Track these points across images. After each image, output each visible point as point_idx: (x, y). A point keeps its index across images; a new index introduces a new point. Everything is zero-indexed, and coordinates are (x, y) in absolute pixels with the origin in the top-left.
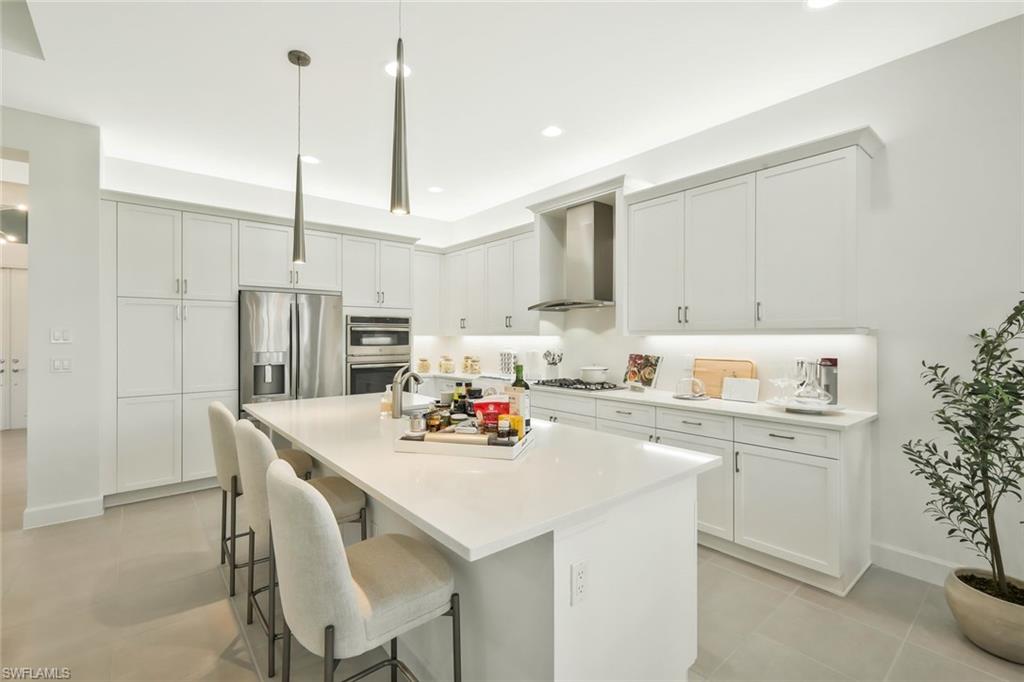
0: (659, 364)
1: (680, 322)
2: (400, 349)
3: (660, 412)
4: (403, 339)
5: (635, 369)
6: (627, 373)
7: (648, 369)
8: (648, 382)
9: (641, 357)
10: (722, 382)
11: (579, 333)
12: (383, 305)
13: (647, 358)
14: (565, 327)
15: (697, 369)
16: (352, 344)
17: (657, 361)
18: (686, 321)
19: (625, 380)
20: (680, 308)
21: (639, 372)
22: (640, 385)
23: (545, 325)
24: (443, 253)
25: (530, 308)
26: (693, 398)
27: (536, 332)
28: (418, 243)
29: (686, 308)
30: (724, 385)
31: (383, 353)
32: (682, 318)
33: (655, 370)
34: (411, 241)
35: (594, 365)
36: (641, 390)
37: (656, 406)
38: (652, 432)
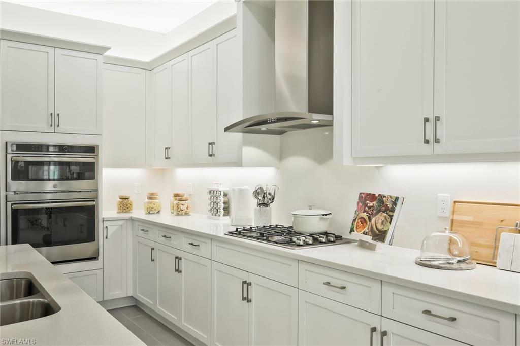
0: (397, 209)
1: (427, 142)
2: (83, 184)
3: (388, 290)
4: (88, 171)
5: (365, 215)
6: (354, 220)
7: (381, 217)
8: (380, 236)
9: (372, 197)
10: (497, 239)
11: (298, 163)
12: (58, 130)
13: (380, 199)
14: (281, 156)
15: (456, 217)
16: (13, 179)
17: (395, 203)
18: (437, 141)
19: (352, 230)
20: (427, 120)
21: (370, 219)
22: (368, 239)
23: (250, 152)
24: (149, 68)
25: (226, 130)
26: (446, 267)
27: (238, 163)
28: (107, 53)
29: (437, 119)
30: (501, 244)
31: (57, 189)
32: (430, 136)
33: (391, 217)
34: (100, 50)
35: (311, 208)
36: (371, 248)
37: (382, 280)
38: (375, 322)
